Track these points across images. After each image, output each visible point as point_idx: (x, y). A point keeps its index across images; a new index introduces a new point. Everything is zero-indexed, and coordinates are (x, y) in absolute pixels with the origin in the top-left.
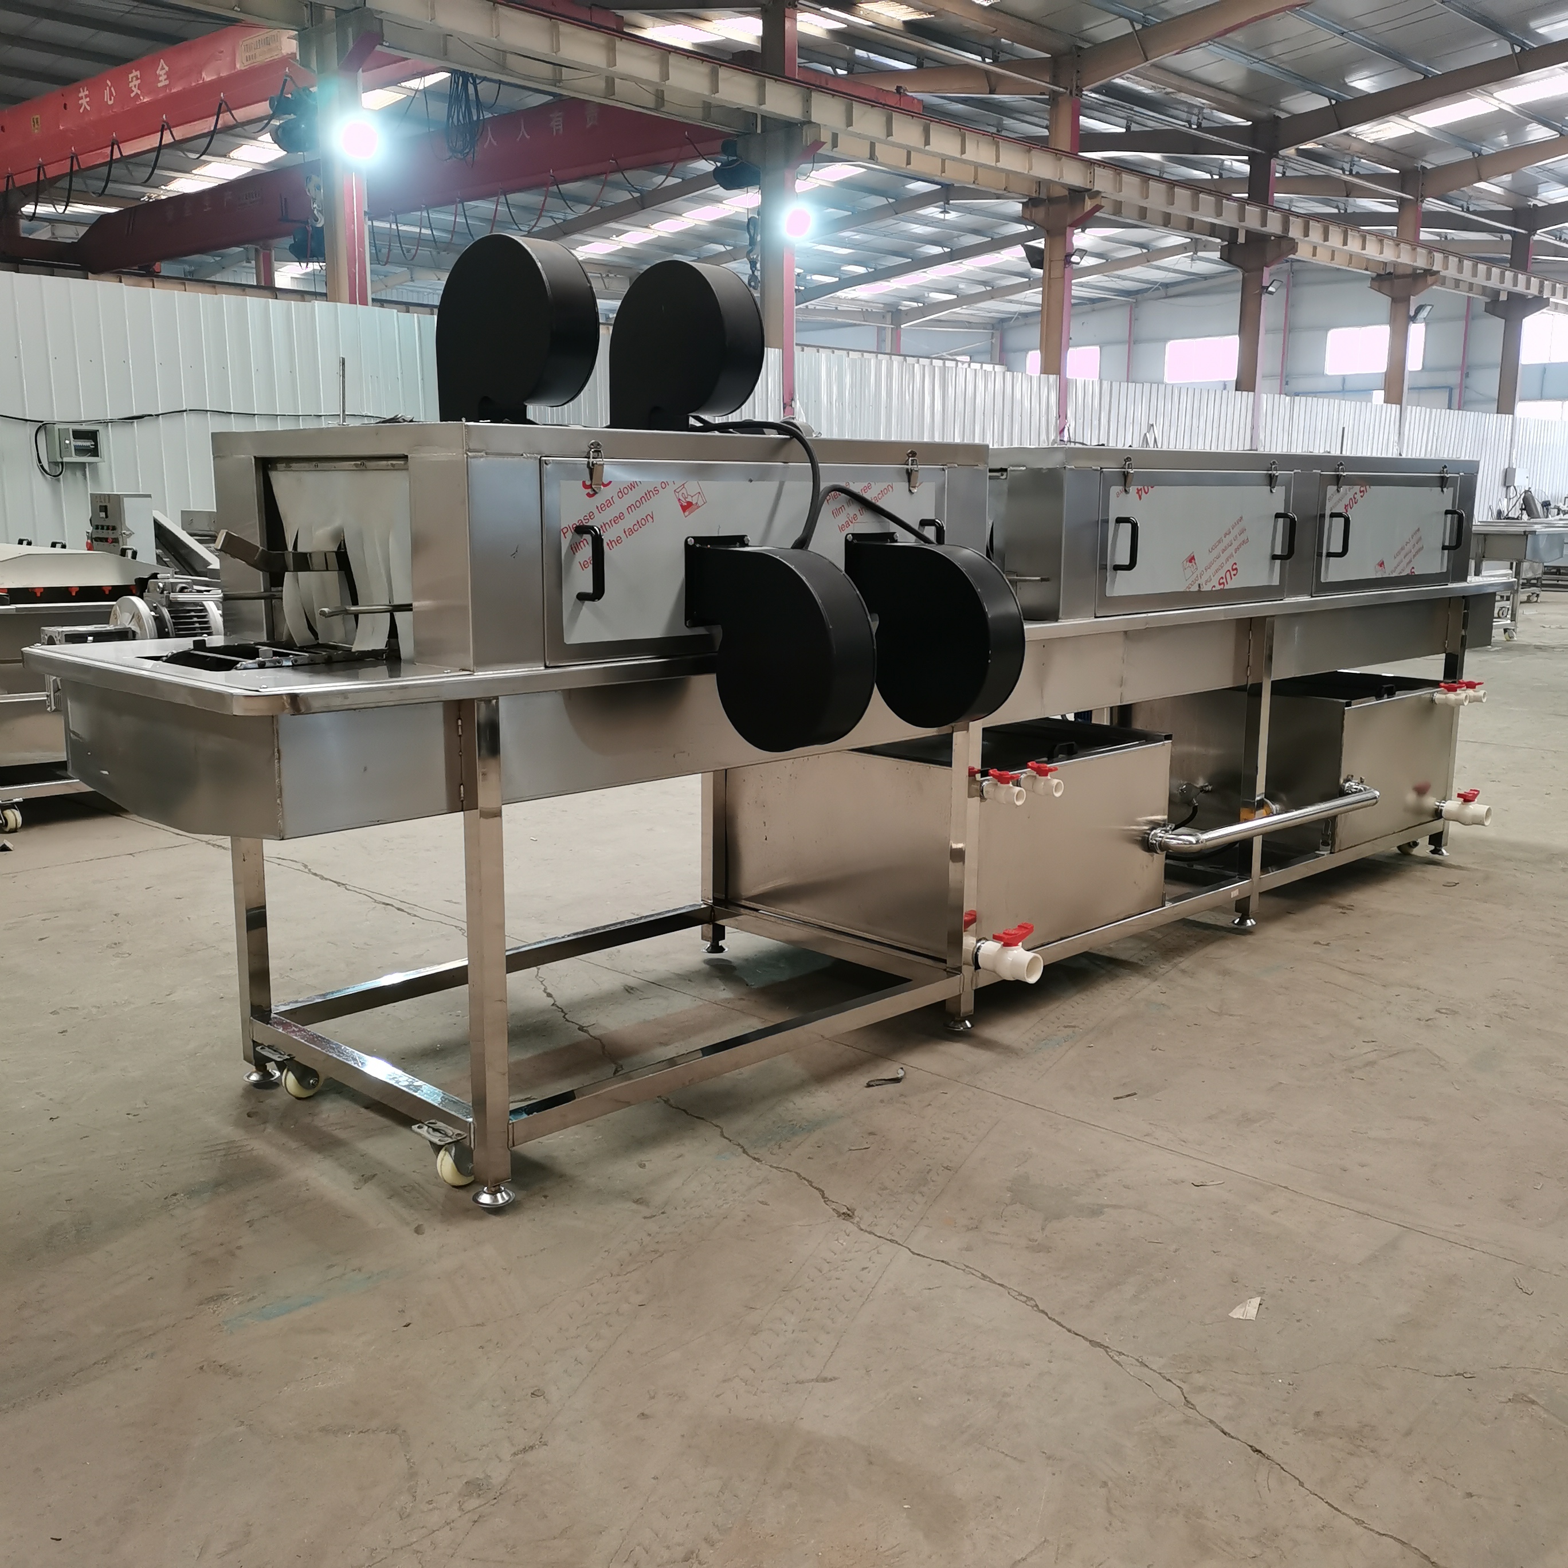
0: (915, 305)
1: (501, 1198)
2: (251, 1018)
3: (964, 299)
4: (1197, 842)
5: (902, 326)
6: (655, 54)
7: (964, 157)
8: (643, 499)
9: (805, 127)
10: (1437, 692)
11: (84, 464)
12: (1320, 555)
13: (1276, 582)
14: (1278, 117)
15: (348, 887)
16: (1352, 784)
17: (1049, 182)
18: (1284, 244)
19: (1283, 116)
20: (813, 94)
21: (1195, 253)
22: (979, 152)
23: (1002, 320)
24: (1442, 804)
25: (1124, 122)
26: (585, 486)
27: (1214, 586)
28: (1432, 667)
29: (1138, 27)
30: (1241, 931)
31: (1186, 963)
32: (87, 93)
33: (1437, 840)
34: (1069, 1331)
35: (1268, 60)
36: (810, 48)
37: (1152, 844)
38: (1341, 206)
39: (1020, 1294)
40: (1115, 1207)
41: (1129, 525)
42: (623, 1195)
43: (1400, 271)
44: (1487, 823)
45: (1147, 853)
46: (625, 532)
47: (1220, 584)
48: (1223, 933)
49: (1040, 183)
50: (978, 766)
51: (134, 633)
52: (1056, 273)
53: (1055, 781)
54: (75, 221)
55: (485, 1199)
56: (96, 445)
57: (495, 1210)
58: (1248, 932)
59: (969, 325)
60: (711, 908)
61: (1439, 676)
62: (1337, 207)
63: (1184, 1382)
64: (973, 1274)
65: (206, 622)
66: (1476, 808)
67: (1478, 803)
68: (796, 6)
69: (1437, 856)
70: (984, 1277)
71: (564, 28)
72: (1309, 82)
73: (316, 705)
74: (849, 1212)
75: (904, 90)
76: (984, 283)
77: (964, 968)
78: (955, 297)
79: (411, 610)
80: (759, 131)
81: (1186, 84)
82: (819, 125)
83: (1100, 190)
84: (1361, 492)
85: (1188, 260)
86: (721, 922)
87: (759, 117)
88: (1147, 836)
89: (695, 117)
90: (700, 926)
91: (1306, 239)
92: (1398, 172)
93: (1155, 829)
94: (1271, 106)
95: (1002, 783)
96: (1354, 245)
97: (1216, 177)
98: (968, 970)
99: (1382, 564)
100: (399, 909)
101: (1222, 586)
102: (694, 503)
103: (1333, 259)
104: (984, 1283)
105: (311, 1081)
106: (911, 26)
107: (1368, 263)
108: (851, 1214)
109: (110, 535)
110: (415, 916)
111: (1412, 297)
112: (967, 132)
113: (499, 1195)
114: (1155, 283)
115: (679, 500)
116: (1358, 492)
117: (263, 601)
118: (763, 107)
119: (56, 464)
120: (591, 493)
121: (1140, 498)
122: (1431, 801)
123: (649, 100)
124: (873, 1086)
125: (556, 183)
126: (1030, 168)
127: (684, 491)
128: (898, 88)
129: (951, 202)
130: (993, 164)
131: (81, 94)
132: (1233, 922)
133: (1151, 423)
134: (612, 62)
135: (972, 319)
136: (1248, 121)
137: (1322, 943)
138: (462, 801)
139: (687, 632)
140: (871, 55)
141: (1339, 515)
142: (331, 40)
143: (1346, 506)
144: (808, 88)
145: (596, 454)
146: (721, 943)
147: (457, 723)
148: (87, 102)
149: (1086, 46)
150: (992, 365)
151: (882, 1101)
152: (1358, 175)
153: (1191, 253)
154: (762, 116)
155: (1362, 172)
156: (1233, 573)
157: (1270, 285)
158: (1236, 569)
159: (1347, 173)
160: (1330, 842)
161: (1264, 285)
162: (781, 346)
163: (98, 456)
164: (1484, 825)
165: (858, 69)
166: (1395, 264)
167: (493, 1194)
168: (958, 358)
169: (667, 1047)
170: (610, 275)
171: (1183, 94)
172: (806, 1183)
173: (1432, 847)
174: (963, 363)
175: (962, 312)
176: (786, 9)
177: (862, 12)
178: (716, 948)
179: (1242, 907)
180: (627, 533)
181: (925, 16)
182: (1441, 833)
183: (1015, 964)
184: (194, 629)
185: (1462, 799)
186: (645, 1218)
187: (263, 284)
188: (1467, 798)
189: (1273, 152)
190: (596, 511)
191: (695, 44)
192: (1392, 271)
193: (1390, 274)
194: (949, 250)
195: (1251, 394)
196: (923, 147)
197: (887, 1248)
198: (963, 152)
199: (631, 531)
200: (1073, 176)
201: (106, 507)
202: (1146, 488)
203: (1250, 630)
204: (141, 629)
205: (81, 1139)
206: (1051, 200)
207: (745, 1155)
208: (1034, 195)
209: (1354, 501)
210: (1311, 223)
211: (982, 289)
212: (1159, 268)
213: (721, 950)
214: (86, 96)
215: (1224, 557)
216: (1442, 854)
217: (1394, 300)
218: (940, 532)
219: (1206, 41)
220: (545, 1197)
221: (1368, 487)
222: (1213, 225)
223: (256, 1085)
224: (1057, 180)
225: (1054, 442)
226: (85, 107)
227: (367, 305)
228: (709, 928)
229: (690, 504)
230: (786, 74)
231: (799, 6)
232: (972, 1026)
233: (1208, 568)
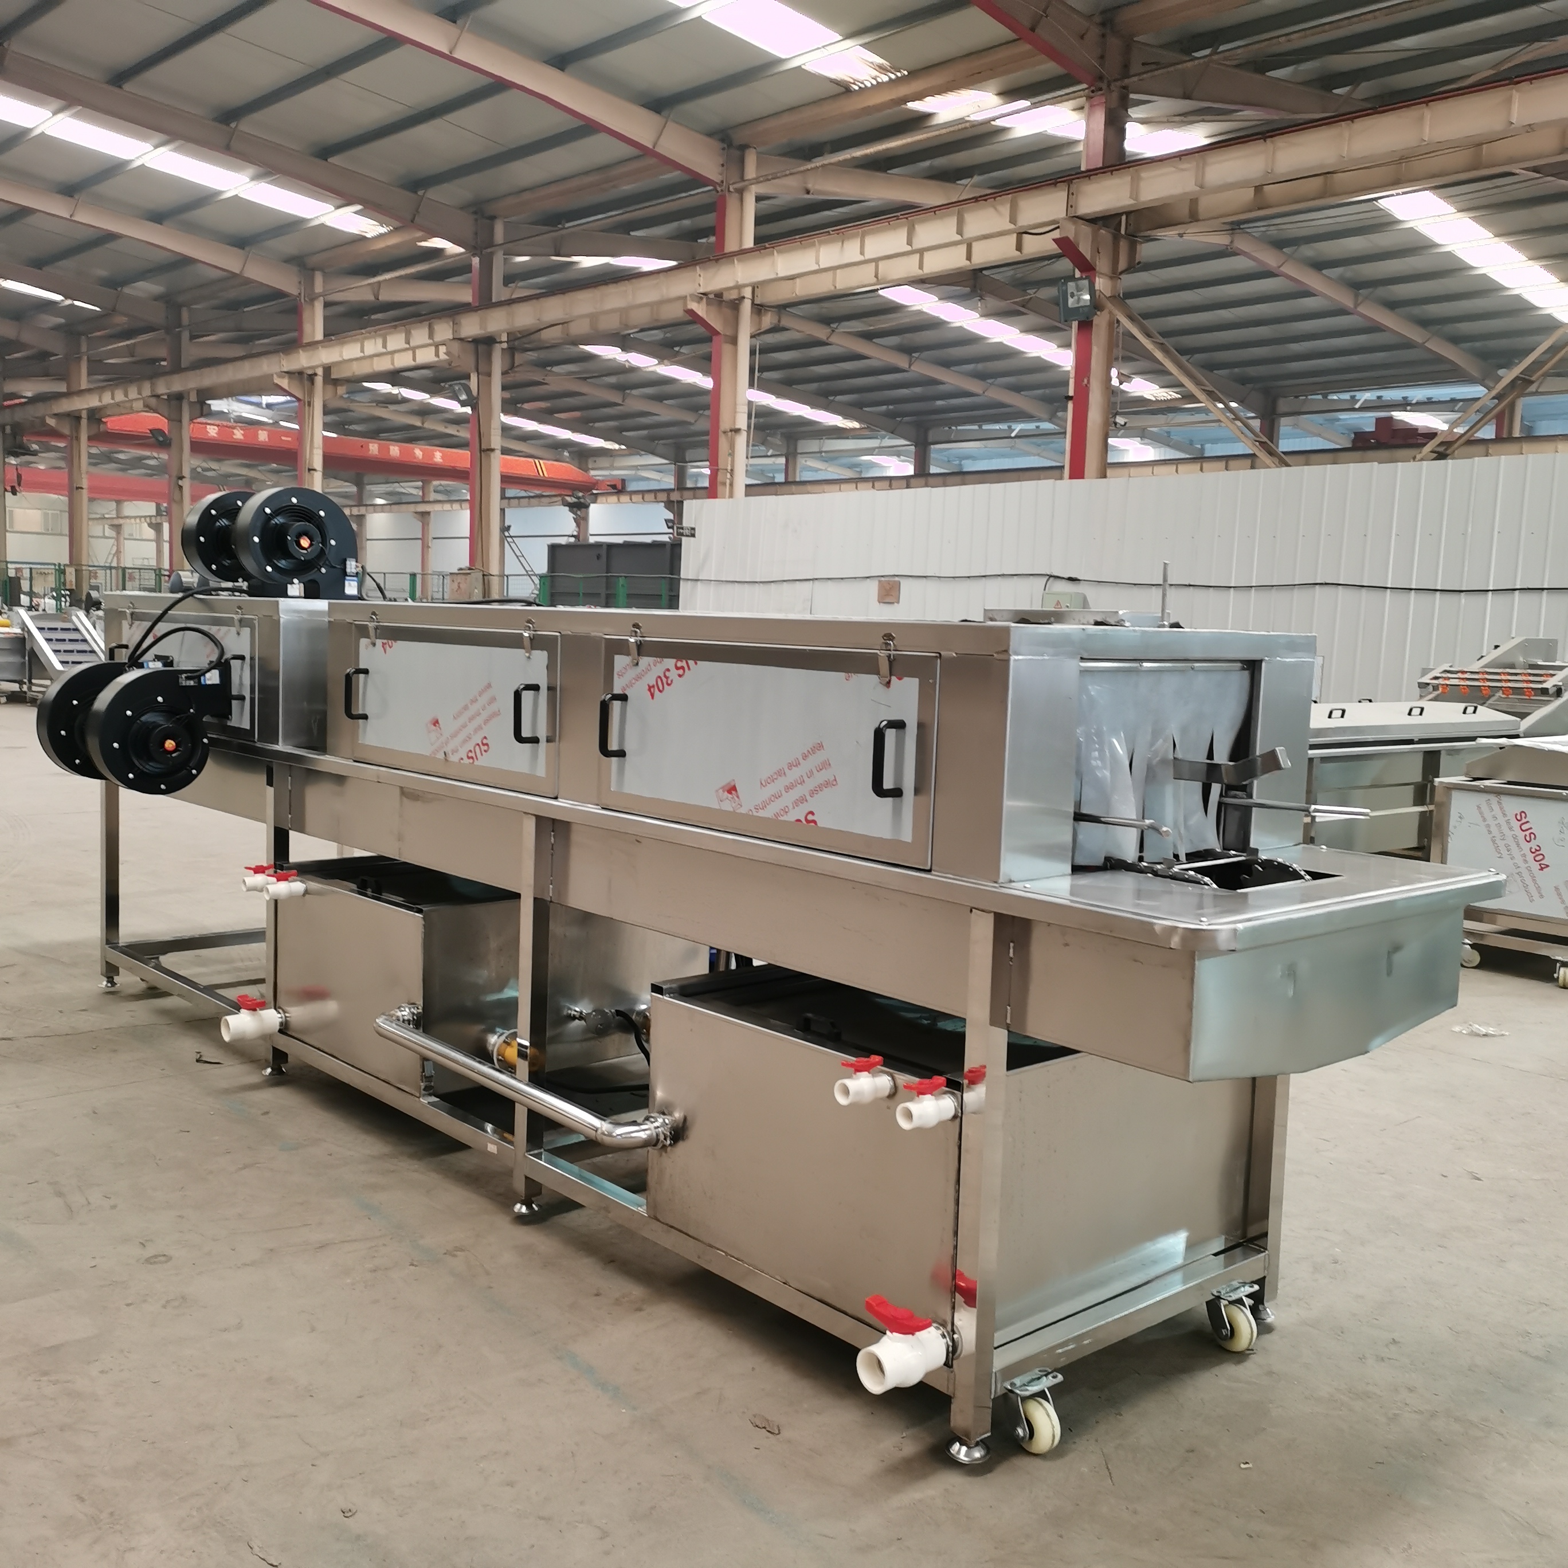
13: (541, 772)
27: (462, 759)
84: (677, 668)
99: (731, 789)
101: (471, 761)
116: (674, 667)
121: (385, 652)
143: (650, 688)
156: (483, 748)
202: (390, 642)
203: (553, 832)
209: (666, 680)
215: (471, 727)
221: (691, 662)
233: (454, 735)
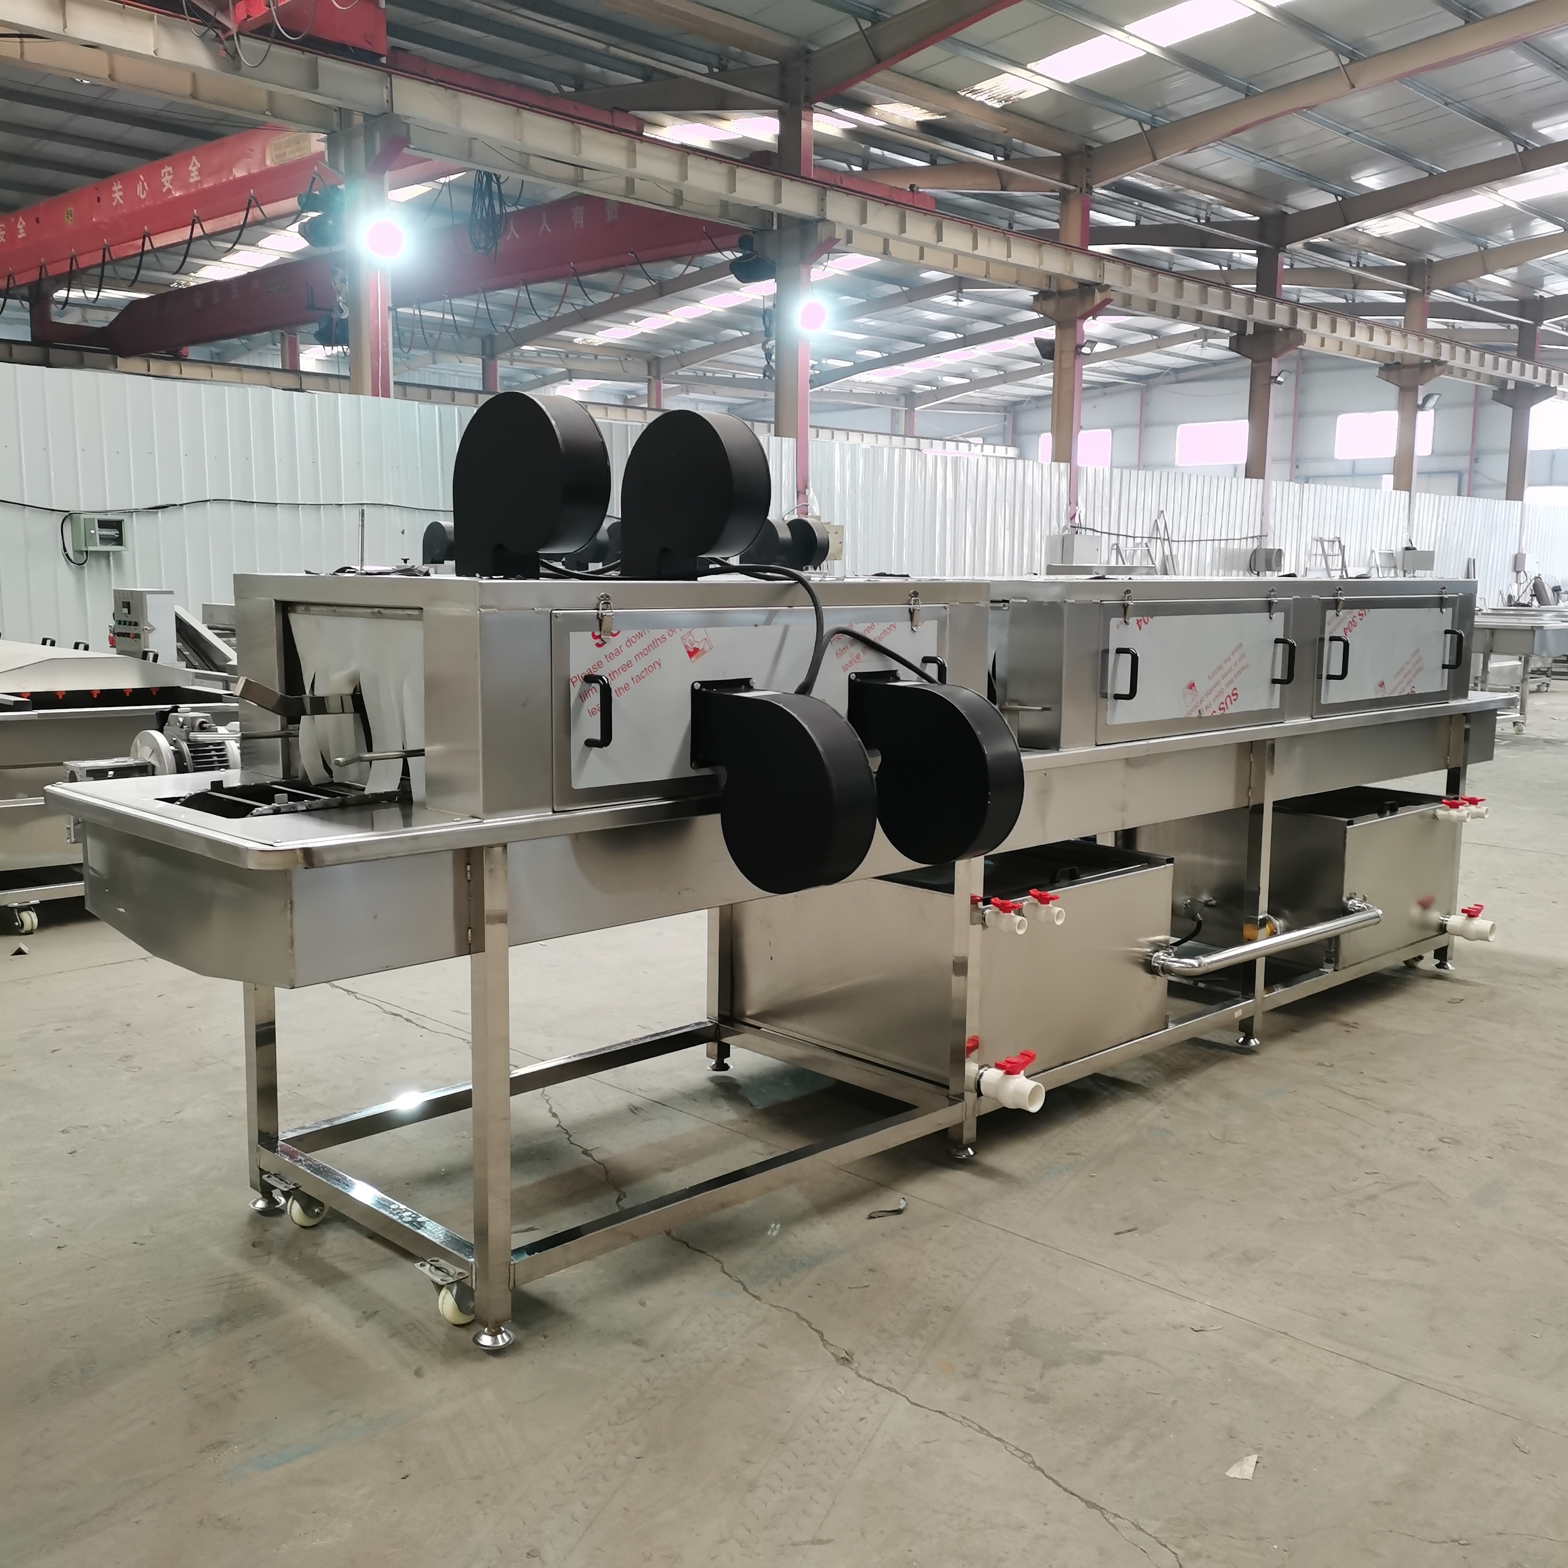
0: (929, 388)
1: (502, 1340)
2: (259, 1146)
3: (977, 383)
4: (1200, 965)
5: (916, 409)
6: (675, 155)
7: (976, 252)
8: (650, 647)
9: (820, 224)
10: (1440, 808)
11: (108, 552)
12: (1320, 677)
13: (1276, 705)
14: (1286, 213)
15: (358, 996)
16: (1355, 901)
17: (1059, 277)
18: (1292, 336)
19: (1290, 211)
20: (828, 192)
21: (1205, 340)
22: (992, 248)
23: (1015, 404)
24: (1446, 919)
25: (1133, 217)
26: (595, 637)
27: (1214, 712)
28: (1434, 782)
29: (1147, 127)
30: (1244, 1050)
31: (1189, 1084)
32: (120, 187)
33: (1442, 954)
34: (1065, 1490)
35: (1275, 160)
36: (825, 146)
37: (1155, 967)
38: (1349, 296)
39: (1017, 1449)
40: (1114, 1354)
41: (1129, 656)
42: (621, 1335)
43: (1407, 362)
44: (1491, 939)
45: (1149, 976)
46: (632, 679)
47: (1220, 709)
48: (1226, 1053)
49: (1050, 277)
50: (979, 893)
51: (153, 767)
52: (1067, 364)
53: (1057, 909)
54: (107, 306)
55: (486, 1340)
56: (121, 534)
57: (496, 1352)
58: (1252, 1051)
59: (982, 407)
60: (717, 1026)
61: (1441, 790)
62: (1345, 298)
63: (1179, 1547)
64: (971, 1427)
65: (224, 756)
66: (1480, 924)
67: (1482, 918)
68: (812, 109)
69: (1442, 971)
70: (982, 1429)
71: (586, 131)
72: (1316, 180)
73: (329, 858)
74: (847, 1357)
75: (918, 188)
76: (997, 368)
77: (967, 1095)
78: (968, 381)
79: (424, 755)
80: (775, 227)
81: (1195, 181)
82: (834, 223)
83: (1110, 284)
84: (1360, 615)
85: (1199, 347)
86: (725, 1040)
87: (775, 215)
88: (1149, 958)
89: (713, 215)
90: (705, 1045)
91: (1314, 330)
92: (1404, 264)
93: (1157, 951)
94: (1278, 202)
95: (1004, 912)
96: (1361, 336)
97: (1225, 268)
98: (970, 1097)
99: (1382, 684)
100: (408, 1020)
101: (1222, 711)
102: (700, 649)
103: (1341, 349)
104: (981, 1436)
105: (316, 1210)
106: (925, 127)
107: (1376, 354)
108: (850, 1359)
109: (132, 630)
110: (423, 1027)
111: (1420, 387)
112: (978, 228)
113: (499, 1336)
114: (1166, 368)
115: (686, 646)
116: (1357, 615)
117: (280, 739)
118: (779, 205)
119: (81, 552)
120: (600, 642)
121: (1140, 628)
122: (1435, 916)
123: (668, 199)
124: (874, 1218)
125: (577, 274)
126: (1041, 263)
127: (690, 638)
128: (912, 187)
129: (964, 290)
130: (1005, 260)
131: (115, 188)
132: (1237, 1041)
133: (1161, 509)
134: (633, 164)
135: (986, 402)
136: (1255, 216)
137: (1326, 1064)
138: (470, 944)
139: (693, 773)
140: (886, 153)
141: (1338, 639)
142: (360, 142)
143: (1345, 629)
144: (823, 188)
145: (605, 605)
146: (726, 1061)
147: (466, 868)
148: (120, 197)
149: (1095, 145)
150: (1005, 447)
151: (883, 1235)
152: (1365, 268)
153: (1202, 340)
154: (778, 214)
155: (1370, 264)
156: (1233, 698)
157: (1279, 375)
158: (1236, 694)
159: (1354, 265)
160: (1334, 959)
161: (1272, 375)
162: (795, 436)
163: (122, 545)
164: (1489, 941)
165: (872, 165)
166: (1403, 355)
167: (494, 1335)
168: (970, 440)
169: (671, 1173)
170: (629, 359)
171: (1192, 191)
172: (806, 1324)
173: (1438, 962)
174: (975, 445)
175: (976, 395)
176: (803, 112)
177: (877, 114)
178: (721, 1066)
179: (1246, 1027)
180: (635, 680)
181: (938, 117)
182: (1446, 947)
183: (1017, 1093)
184: (212, 762)
185: (1466, 915)
186: (645, 1361)
187: (288, 368)
188: (1471, 914)
189: (1280, 246)
190: (604, 660)
191: (714, 143)
192: (1400, 361)
193: (1398, 363)
194: (962, 336)
195: (1260, 481)
196: (935, 244)
197: (885, 1396)
198: (975, 247)
199: (640, 678)
200: (1083, 270)
201: (128, 603)
202: (1146, 618)
203: (1251, 752)
204: (160, 763)
205: (88, 1269)
206: (1062, 294)
207: (745, 1292)
208: (1045, 288)
209: (1353, 623)
210: (1319, 315)
211: (995, 373)
212: (1169, 354)
213: (726, 1067)
214: (119, 190)
215: (1224, 682)
216: (1447, 969)
217: (1402, 389)
218: (942, 670)
219: (1214, 141)
220: (545, 1337)
221: (1366, 610)
222: (1222, 317)
223: (262, 1212)
224: (1067, 274)
225: (1065, 528)
226: (118, 200)
227: (389, 397)
228: (714, 1046)
229: (696, 650)
230: (802, 175)
231: (815, 108)
232: (975, 1153)
233: (1208, 694)
